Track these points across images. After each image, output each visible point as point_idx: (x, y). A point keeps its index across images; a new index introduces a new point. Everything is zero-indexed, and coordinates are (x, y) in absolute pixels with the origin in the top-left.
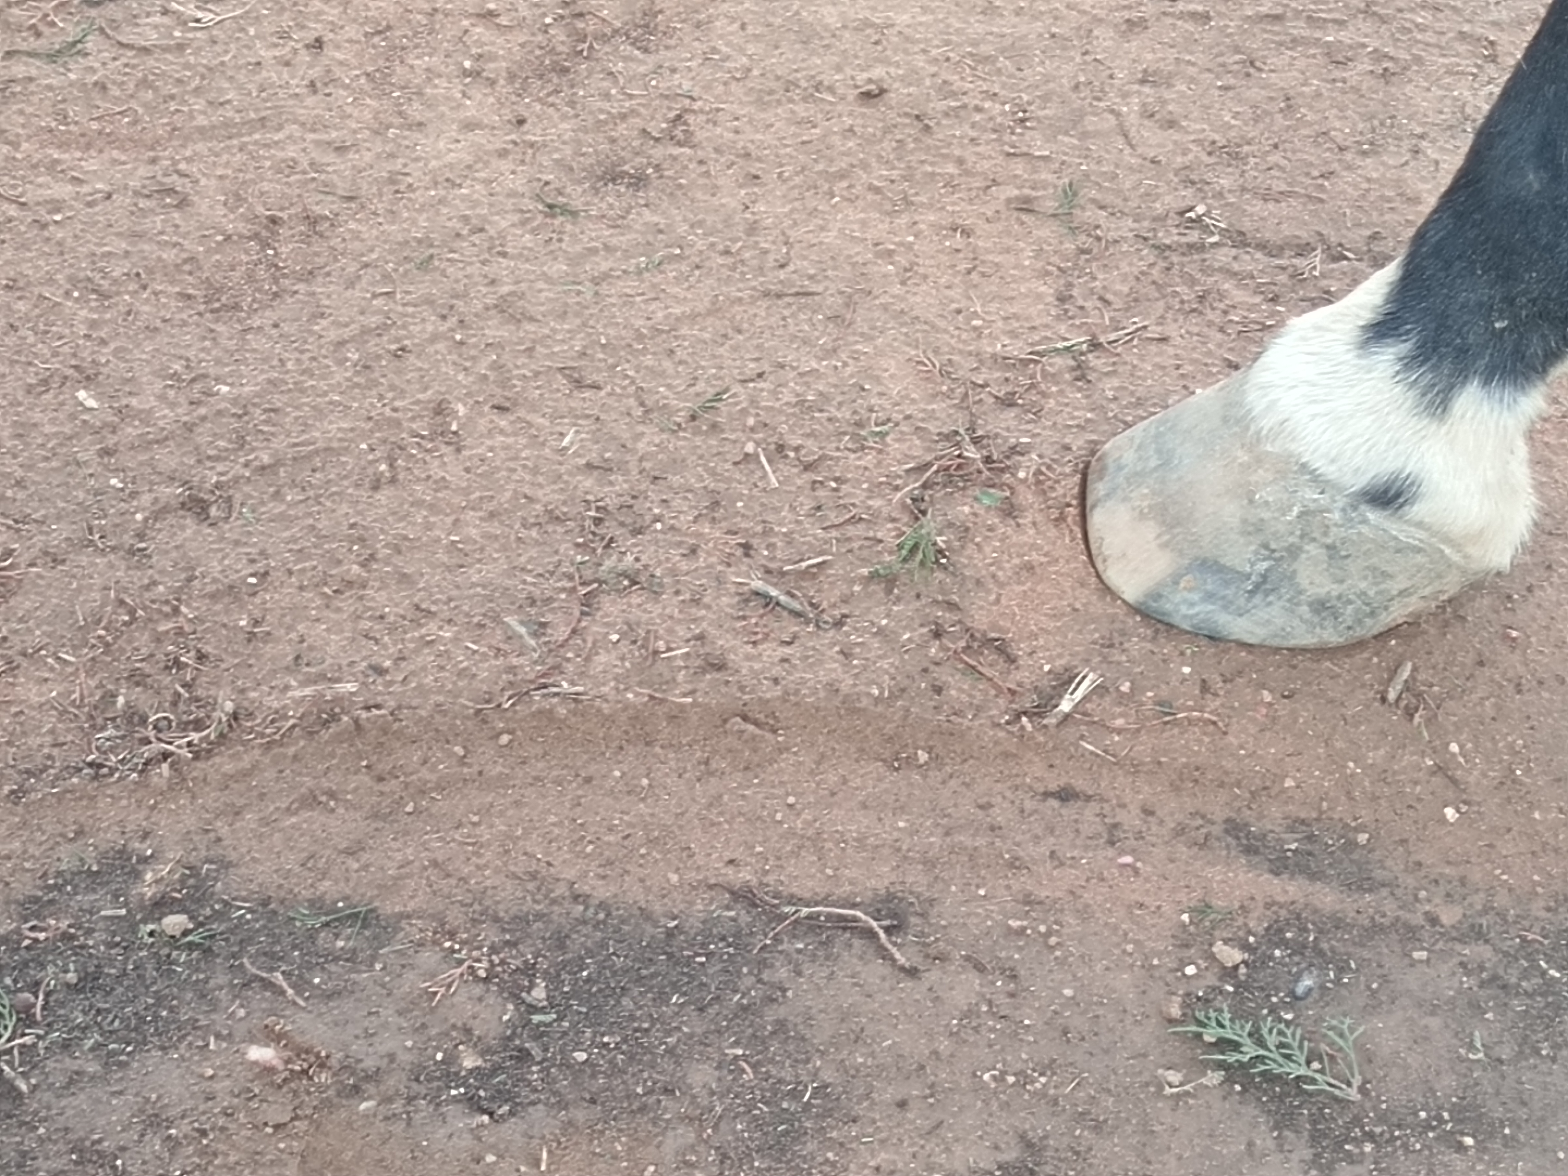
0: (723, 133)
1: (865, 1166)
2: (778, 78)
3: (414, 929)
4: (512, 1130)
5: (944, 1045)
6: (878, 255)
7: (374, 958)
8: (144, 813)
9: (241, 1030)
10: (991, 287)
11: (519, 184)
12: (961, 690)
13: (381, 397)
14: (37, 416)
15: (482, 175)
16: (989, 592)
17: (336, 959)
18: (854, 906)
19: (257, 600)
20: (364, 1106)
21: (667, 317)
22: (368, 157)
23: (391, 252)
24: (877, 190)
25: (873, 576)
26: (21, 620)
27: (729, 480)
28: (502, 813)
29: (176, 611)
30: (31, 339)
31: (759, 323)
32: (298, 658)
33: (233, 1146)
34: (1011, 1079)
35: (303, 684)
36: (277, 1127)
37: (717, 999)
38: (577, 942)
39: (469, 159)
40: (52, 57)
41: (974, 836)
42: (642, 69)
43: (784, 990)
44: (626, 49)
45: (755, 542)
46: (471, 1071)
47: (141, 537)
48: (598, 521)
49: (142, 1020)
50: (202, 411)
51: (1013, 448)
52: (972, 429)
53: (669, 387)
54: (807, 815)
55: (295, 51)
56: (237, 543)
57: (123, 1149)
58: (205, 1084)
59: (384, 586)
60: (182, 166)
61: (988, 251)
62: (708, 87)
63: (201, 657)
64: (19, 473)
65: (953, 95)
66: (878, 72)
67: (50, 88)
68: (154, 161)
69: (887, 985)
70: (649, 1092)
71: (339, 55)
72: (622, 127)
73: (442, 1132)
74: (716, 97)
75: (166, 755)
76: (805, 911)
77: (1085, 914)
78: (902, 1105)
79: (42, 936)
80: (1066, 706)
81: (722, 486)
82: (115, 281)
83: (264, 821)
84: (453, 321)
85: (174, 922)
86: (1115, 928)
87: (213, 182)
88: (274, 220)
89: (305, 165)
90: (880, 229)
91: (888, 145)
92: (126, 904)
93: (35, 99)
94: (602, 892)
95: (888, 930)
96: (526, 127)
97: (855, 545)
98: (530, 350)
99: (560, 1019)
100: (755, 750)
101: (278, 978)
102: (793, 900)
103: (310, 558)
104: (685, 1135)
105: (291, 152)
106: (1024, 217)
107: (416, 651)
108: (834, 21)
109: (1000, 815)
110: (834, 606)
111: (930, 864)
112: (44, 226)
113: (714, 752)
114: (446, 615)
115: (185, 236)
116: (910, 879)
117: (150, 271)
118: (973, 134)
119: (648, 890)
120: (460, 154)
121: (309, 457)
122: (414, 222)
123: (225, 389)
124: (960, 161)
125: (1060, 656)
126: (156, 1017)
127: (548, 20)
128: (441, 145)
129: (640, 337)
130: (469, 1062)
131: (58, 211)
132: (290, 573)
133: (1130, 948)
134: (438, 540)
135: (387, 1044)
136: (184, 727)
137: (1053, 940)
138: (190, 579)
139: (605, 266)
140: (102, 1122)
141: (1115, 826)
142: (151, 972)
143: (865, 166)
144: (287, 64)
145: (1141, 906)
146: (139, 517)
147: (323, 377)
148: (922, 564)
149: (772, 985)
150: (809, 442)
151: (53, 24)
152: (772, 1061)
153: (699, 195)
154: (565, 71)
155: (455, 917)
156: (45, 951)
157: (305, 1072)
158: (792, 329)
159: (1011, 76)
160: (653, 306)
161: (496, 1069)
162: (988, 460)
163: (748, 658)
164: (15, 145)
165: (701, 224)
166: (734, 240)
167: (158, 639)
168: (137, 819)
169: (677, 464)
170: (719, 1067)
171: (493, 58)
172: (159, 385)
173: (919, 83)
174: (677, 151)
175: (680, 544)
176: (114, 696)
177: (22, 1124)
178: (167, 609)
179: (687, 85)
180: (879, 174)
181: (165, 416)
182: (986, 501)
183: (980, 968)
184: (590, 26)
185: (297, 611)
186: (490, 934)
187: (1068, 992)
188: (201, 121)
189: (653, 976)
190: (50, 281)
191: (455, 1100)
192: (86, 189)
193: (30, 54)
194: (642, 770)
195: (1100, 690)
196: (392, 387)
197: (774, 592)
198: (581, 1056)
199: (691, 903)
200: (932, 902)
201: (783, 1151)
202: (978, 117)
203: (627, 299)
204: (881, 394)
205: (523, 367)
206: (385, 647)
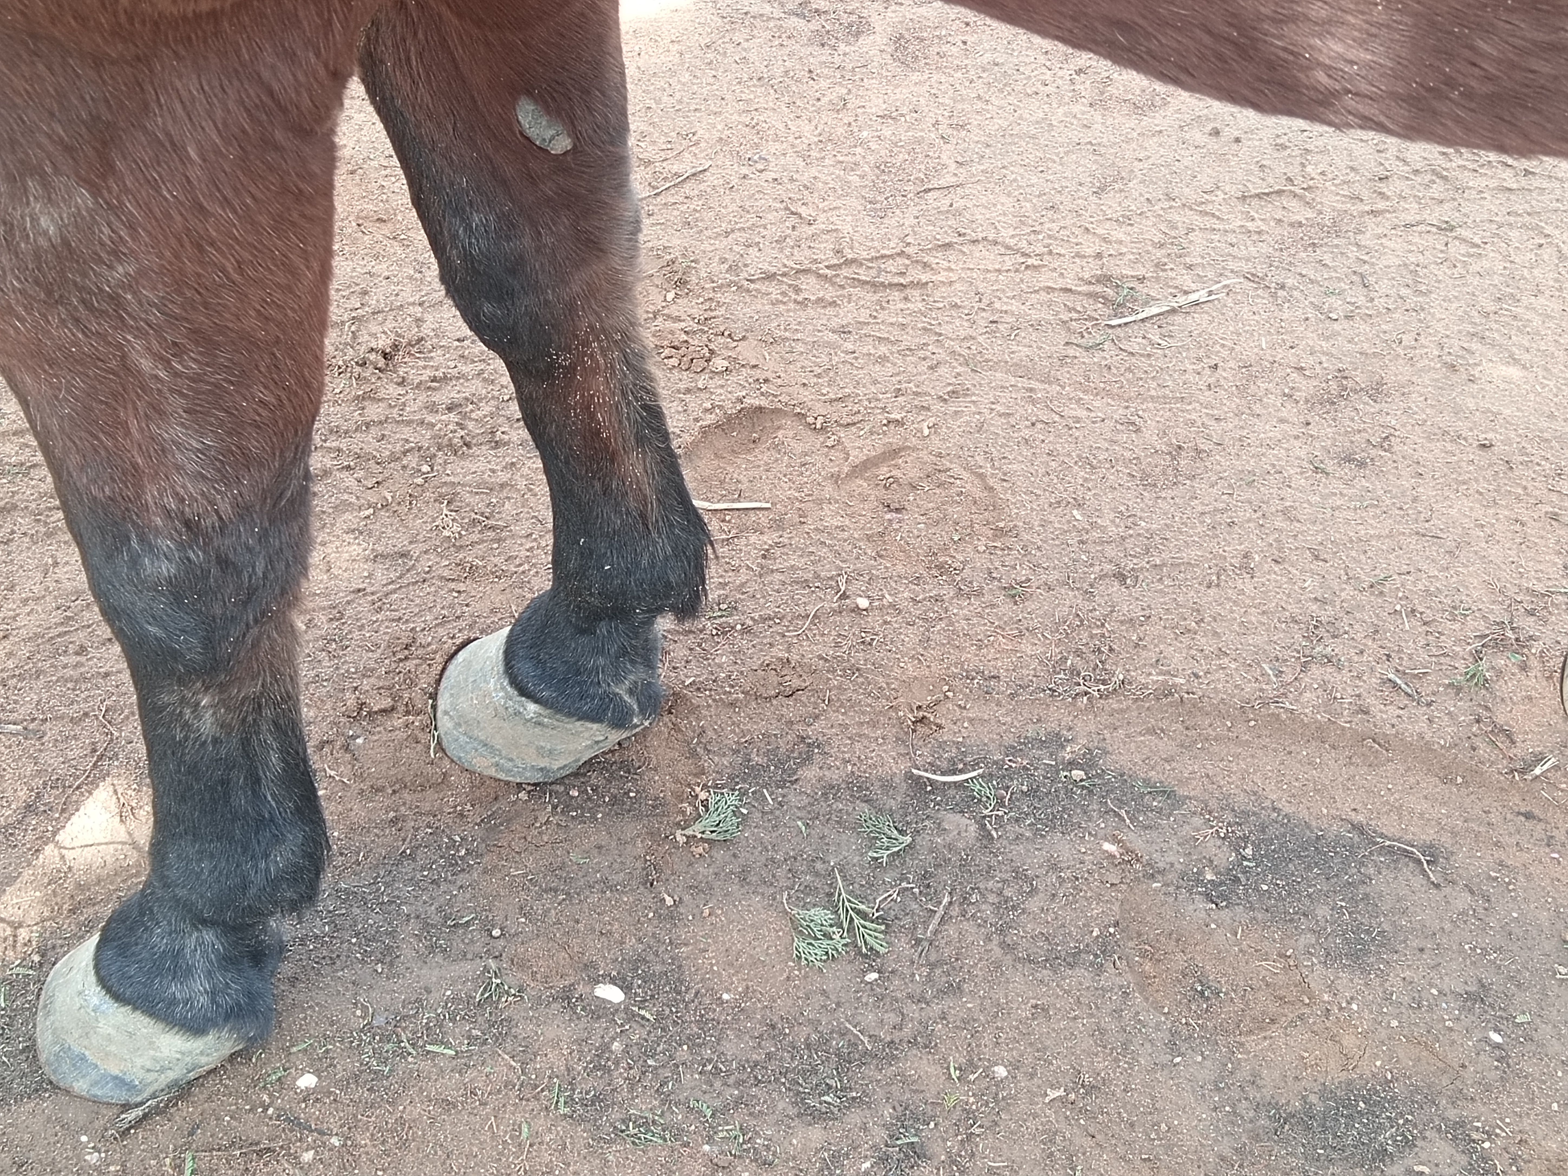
0: (1407, 449)
1: (1398, 976)
2: (1440, 428)
3: (1192, 805)
4: (1226, 915)
5: (1448, 926)
6: (1476, 526)
7: (1170, 815)
8: (1071, 718)
9: (1101, 833)
10: (1531, 554)
11: (1302, 454)
12: (1485, 751)
13: (1219, 543)
14: (1052, 518)
15: (1284, 446)
16: (1507, 705)
17: (1152, 810)
18: (1413, 846)
19: (1143, 629)
20: (1154, 885)
21: (1366, 534)
22: (1231, 426)
23: (1235, 474)
24: (1481, 494)
25: (1451, 685)
26: (1029, 613)
27: (1385, 621)
28: (1244, 759)
29: (1103, 625)
30: (1055, 481)
31: (1411, 547)
32: (1158, 661)
33: (1090, 888)
34: (1479, 951)
35: (1158, 674)
36: (1112, 885)
37: (1337, 875)
38: (1271, 831)
39: (1280, 437)
40: (1087, 349)
41: (1479, 825)
42: (1372, 410)
43: (1371, 880)
44: (1366, 399)
45: (1393, 655)
46: (1209, 881)
47: (1092, 586)
48: (1316, 627)
49: (1055, 817)
50: (1131, 532)
51: (1530, 637)
52: (1511, 623)
53: (1362, 569)
54: (1396, 796)
55: (1204, 368)
56: (1137, 599)
57: (1037, 877)
58: (1080, 856)
59: (1205, 636)
60: (1140, 413)
61: (1532, 536)
62: (1403, 426)
63: (1111, 650)
64: (1040, 543)
65: (1527, 454)
66: (1490, 435)
67: (1084, 363)
68: (1127, 407)
69: (1423, 889)
70: (1296, 913)
71: (1224, 374)
72: (1357, 436)
73: (1191, 907)
74: (1408, 432)
75: (1086, 693)
76: (1388, 843)
77: (1529, 877)
78: (1422, 950)
79: (1014, 765)
80: (1538, 771)
81: (1381, 623)
82: (1099, 461)
83: (1127, 736)
84: (1260, 514)
85: (1078, 774)
86: (1544, 888)
87: (1154, 423)
88: (1180, 447)
89: (1200, 424)
90: (1479, 513)
91: (1490, 473)
92: (1055, 760)
93: (1076, 367)
94: (1288, 809)
95: (1427, 861)
96: (1310, 427)
97: (1444, 667)
98: (1296, 536)
99: (1257, 866)
100: (1376, 758)
101: (1123, 813)
102: (1382, 835)
103: (1171, 613)
104: (1311, 938)
105: (1194, 416)
106: (1553, 523)
107: (1216, 671)
108: (1472, 406)
109: (1494, 818)
110: (1428, 695)
111: (1454, 834)
112: (1070, 429)
113: (1355, 754)
114: (1234, 657)
115: (1136, 447)
116: (1443, 840)
117: (1117, 460)
118: (1533, 476)
119: (1311, 814)
120: (1276, 434)
121: (1179, 565)
122: (1248, 462)
123: (1143, 524)
124: (1525, 488)
125: (1538, 746)
126: (1062, 817)
127: (1330, 377)
128: (1267, 427)
129: (1351, 541)
130: (1209, 876)
131: (1078, 422)
132: (1161, 619)
133: (1550, 900)
134: (1235, 619)
135: (1171, 858)
136: (1097, 681)
137: (1511, 887)
138: (1112, 612)
139: (1338, 503)
140: (1029, 861)
141: (1552, 837)
142: (1062, 795)
143: (1477, 480)
144: (1199, 373)
145: (1559, 880)
146: (1093, 576)
147: (1192, 528)
148: (1476, 684)
149: (1365, 875)
150: (1428, 611)
151: (1090, 333)
152: (1359, 913)
153: (1391, 477)
154: (1334, 403)
155: (1213, 804)
156: (1014, 773)
157: (1129, 861)
158: (1427, 553)
159: (1557, 451)
160: (1360, 527)
161: (1222, 883)
162: (1517, 640)
163: (1381, 711)
164: (1063, 388)
165: (1390, 492)
166: (1405, 503)
167: (1092, 637)
168: (1067, 720)
169: (1360, 607)
170: (1332, 909)
171: (1299, 390)
172: (1112, 515)
173: (1511, 445)
174: (1383, 453)
175: (1355, 647)
176: (1067, 659)
177: (991, 852)
178: (1099, 623)
179: (1393, 422)
180: (1483, 486)
181: (1112, 531)
182: (1513, 660)
183: (1472, 892)
184: (1350, 384)
185: (1162, 638)
186: (1229, 817)
187: (1515, 915)
188: (1153, 393)
189: (1306, 857)
190: (1069, 455)
191: (1200, 893)
192: (1093, 415)
193: (1077, 345)
194: (1318, 754)
195: (1556, 768)
196: (1225, 540)
197: (1399, 681)
198: (1265, 887)
199: (1331, 825)
200: (1452, 853)
201: (1358, 959)
202: (1538, 468)
203: (1347, 521)
204: (1467, 595)
205: (1291, 544)
206: (1201, 665)
